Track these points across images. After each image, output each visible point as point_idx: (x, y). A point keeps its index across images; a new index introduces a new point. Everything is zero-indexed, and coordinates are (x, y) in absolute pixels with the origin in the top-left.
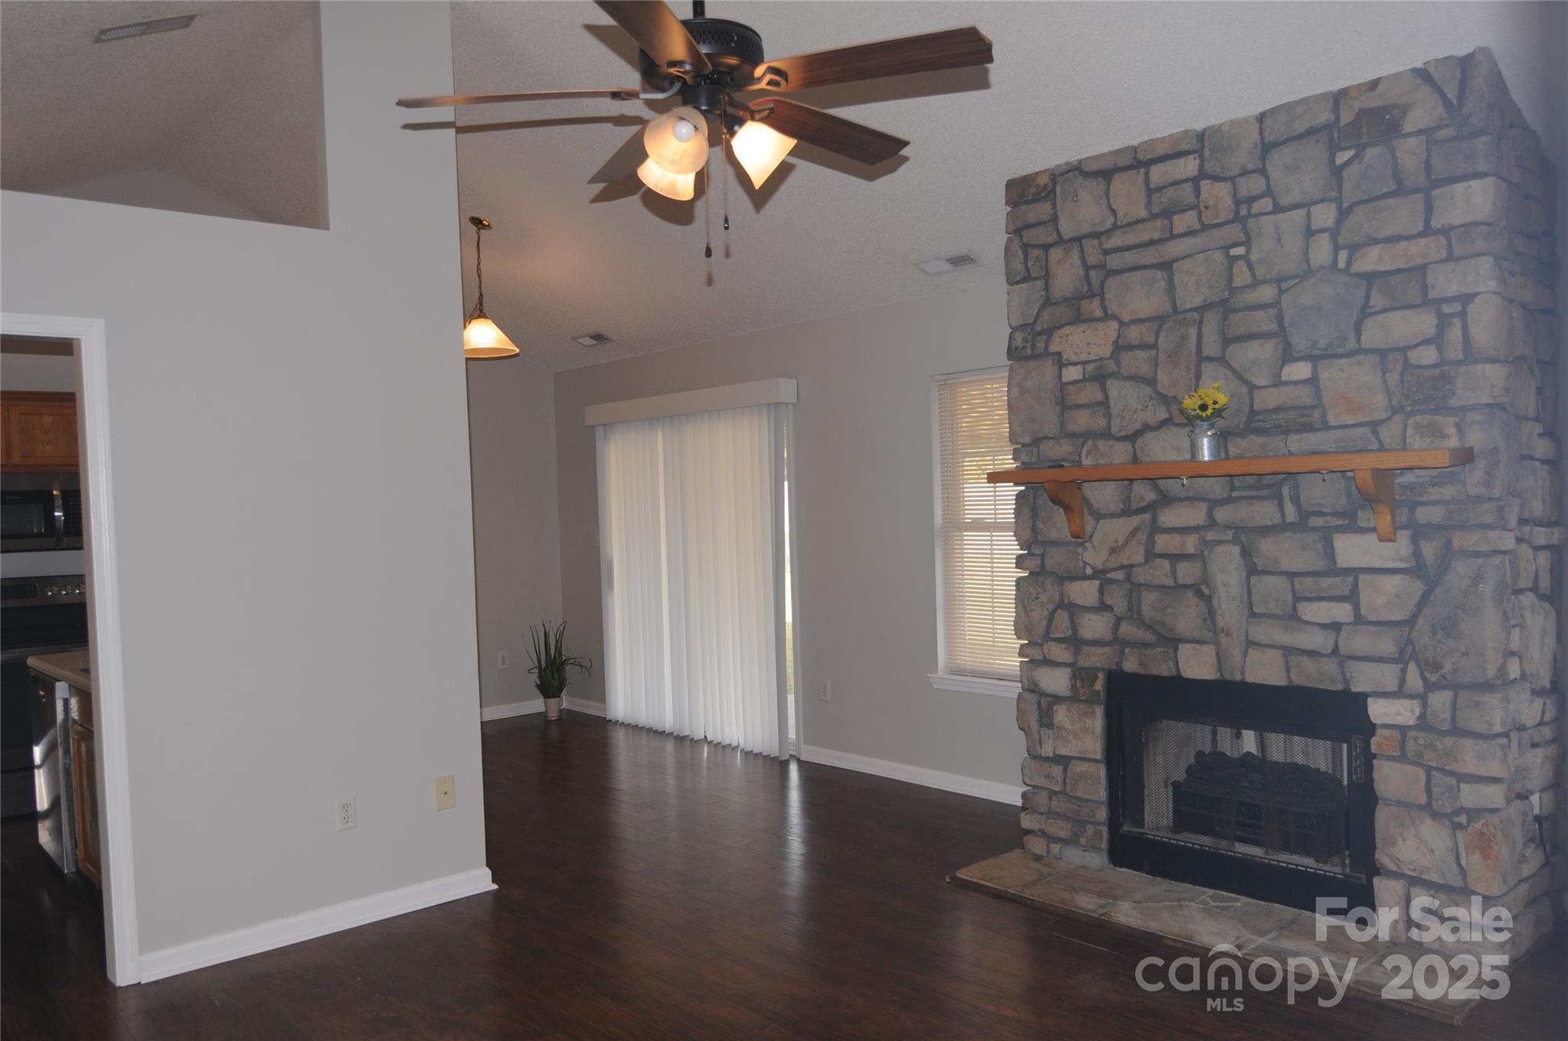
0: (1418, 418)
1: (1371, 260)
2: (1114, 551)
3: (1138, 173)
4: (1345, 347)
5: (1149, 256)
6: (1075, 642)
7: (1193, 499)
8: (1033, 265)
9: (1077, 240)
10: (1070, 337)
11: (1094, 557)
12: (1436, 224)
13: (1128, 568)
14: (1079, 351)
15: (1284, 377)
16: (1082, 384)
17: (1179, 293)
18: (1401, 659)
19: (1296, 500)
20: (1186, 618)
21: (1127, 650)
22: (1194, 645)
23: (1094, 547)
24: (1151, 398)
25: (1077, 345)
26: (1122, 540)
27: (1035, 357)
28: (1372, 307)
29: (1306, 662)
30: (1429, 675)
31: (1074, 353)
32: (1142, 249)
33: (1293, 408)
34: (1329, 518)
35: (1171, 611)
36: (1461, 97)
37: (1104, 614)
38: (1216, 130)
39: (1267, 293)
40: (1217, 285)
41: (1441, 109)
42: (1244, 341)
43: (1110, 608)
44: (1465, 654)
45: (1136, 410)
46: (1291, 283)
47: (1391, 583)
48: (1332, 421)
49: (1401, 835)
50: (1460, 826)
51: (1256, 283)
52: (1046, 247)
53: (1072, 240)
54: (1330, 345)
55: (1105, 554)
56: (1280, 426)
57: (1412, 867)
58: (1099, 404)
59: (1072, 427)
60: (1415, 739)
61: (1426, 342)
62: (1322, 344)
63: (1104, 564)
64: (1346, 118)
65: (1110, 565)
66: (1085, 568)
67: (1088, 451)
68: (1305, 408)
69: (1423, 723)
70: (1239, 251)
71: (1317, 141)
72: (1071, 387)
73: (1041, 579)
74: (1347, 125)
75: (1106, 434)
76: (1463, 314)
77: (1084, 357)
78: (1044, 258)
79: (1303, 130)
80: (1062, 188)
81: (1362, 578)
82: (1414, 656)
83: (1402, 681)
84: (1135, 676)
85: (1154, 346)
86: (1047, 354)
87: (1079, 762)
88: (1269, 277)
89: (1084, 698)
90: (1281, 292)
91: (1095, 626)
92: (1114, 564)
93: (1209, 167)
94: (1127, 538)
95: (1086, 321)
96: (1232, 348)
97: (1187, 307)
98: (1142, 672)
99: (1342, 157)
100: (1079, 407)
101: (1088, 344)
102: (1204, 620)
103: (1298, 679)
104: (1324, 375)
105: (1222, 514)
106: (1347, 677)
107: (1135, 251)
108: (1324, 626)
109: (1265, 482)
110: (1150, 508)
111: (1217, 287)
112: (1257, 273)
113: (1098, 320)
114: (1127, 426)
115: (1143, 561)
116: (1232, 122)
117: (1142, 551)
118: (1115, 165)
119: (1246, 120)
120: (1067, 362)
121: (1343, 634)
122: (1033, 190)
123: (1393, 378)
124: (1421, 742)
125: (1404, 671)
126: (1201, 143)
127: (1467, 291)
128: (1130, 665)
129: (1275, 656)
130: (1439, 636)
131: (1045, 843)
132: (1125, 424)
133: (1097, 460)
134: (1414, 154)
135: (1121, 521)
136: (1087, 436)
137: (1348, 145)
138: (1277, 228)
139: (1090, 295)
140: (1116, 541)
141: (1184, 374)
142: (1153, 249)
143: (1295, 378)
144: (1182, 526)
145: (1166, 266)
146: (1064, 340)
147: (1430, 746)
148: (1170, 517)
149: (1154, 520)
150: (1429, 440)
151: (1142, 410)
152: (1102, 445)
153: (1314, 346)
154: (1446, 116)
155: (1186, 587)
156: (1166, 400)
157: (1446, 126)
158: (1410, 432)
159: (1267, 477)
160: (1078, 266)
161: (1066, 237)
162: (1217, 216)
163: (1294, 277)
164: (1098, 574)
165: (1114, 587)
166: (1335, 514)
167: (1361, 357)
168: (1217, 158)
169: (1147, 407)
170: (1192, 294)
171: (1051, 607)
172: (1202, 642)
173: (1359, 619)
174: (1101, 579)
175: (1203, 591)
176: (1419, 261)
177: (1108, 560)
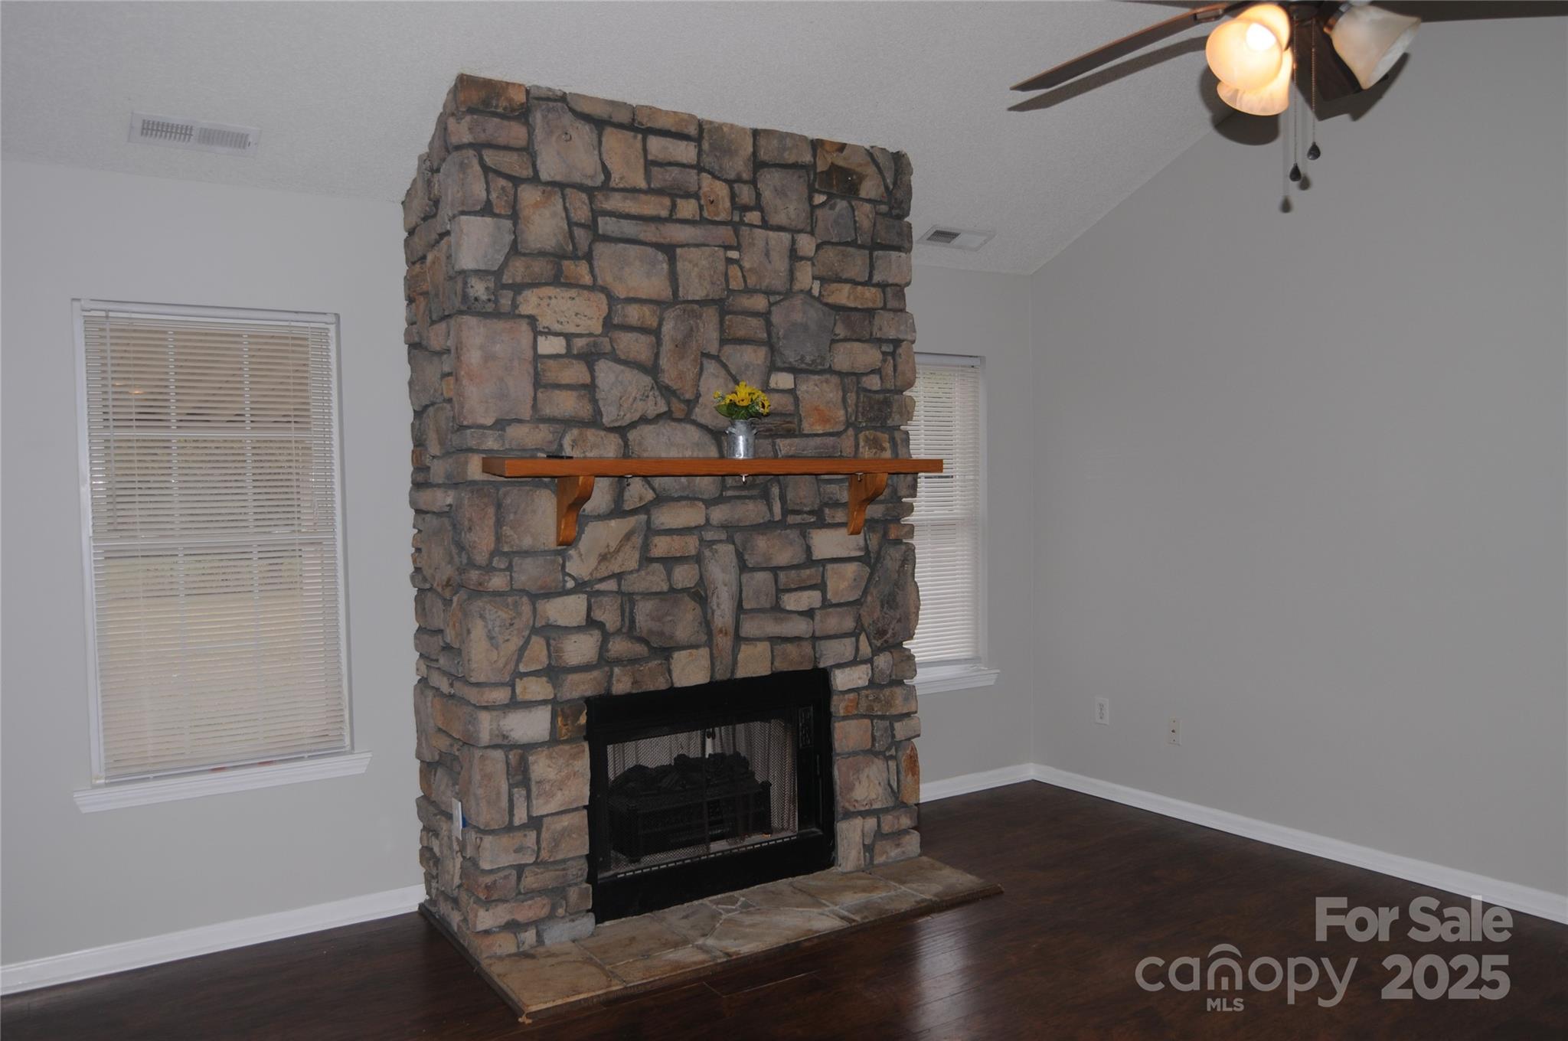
0: (867, 432)
1: (842, 295)
2: (604, 558)
3: (635, 137)
4: (824, 365)
5: (649, 233)
6: (554, 672)
7: (691, 499)
8: (498, 197)
9: (560, 186)
10: (553, 301)
11: (579, 566)
12: (876, 278)
13: (619, 576)
14: (566, 319)
15: (772, 385)
16: (566, 361)
17: (682, 280)
18: (855, 634)
19: (783, 498)
20: (685, 623)
21: (617, 670)
22: (689, 651)
23: (581, 555)
24: (653, 388)
25: (563, 312)
26: (614, 545)
27: (497, 315)
28: (839, 335)
29: (790, 648)
30: (876, 642)
31: (558, 322)
32: (641, 222)
33: (781, 414)
34: (805, 516)
35: (669, 618)
36: (895, 184)
37: (592, 632)
38: (718, 128)
39: (759, 303)
40: (719, 283)
41: (882, 188)
42: (739, 344)
43: (600, 626)
44: (899, 621)
45: (635, 399)
46: (778, 298)
47: (851, 569)
48: (806, 428)
49: (858, 778)
50: (892, 757)
51: (748, 291)
52: (516, 181)
53: (553, 184)
54: (814, 361)
55: (593, 562)
56: (770, 430)
57: (865, 803)
58: (584, 386)
59: (548, 411)
60: (867, 696)
61: (873, 372)
62: (808, 359)
63: (591, 574)
64: (821, 167)
65: (599, 576)
66: (565, 581)
67: (574, 441)
68: (790, 415)
69: (872, 684)
70: (734, 254)
71: (800, 177)
72: (551, 362)
73: (510, 600)
74: (822, 172)
75: (594, 422)
76: (893, 354)
77: (572, 329)
78: (512, 192)
79: (791, 161)
80: (544, 117)
81: (829, 567)
82: (863, 629)
83: (857, 649)
84: (628, 697)
85: (656, 333)
86: (513, 315)
87: (556, 818)
88: (758, 287)
89: (565, 738)
90: (771, 305)
91: (580, 649)
92: (604, 572)
93: (708, 161)
94: (621, 542)
95: (569, 285)
96: (728, 349)
97: (690, 298)
98: (634, 691)
99: (820, 199)
100: (558, 386)
101: (577, 314)
102: (701, 623)
103: (782, 666)
104: (803, 388)
105: (718, 514)
106: (817, 656)
107: (634, 222)
108: (801, 613)
109: (758, 482)
110: (645, 509)
111: (718, 285)
112: (748, 281)
113: (585, 287)
114: (625, 415)
115: (637, 567)
116: (732, 126)
117: (637, 556)
118: (610, 117)
119: (743, 129)
120: (546, 330)
121: (817, 618)
122: (503, 103)
123: (852, 398)
124: (871, 698)
125: (857, 641)
126: (698, 133)
127: (901, 337)
128: (622, 685)
129: (763, 648)
130: (885, 609)
131: (512, 935)
132: (622, 413)
133: (584, 452)
134: (868, 217)
135: (613, 523)
136: (568, 423)
137: (823, 190)
138: (767, 243)
139: (575, 257)
140: (608, 546)
141: (689, 367)
142: (652, 227)
143: (781, 386)
144: (681, 527)
145: (669, 250)
146: (546, 301)
147: (877, 699)
148: (666, 517)
149: (648, 522)
150: (874, 451)
151: (641, 400)
152: (591, 434)
153: (802, 359)
154: (885, 195)
155: (684, 590)
156: (667, 392)
157: (884, 203)
158: (862, 444)
159: (760, 477)
160: (562, 218)
161: (544, 176)
162: (717, 214)
163: (779, 293)
164: (581, 586)
165: (605, 599)
166: (811, 513)
167: (828, 376)
168: (716, 156)
169: (647, 397)
170: (695, 288)
171: (526, 633)
172: (696, 647)
173: (826, 604)
174: (586, 592)
175: (700, 595)
176: (870, 305)
177: (596, 569)
